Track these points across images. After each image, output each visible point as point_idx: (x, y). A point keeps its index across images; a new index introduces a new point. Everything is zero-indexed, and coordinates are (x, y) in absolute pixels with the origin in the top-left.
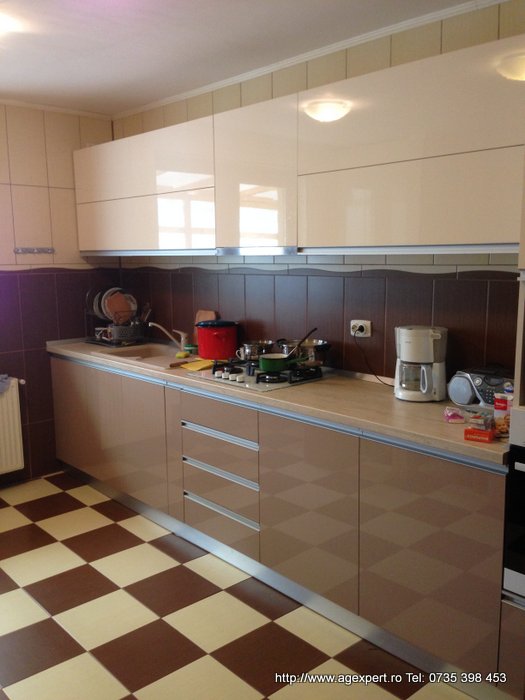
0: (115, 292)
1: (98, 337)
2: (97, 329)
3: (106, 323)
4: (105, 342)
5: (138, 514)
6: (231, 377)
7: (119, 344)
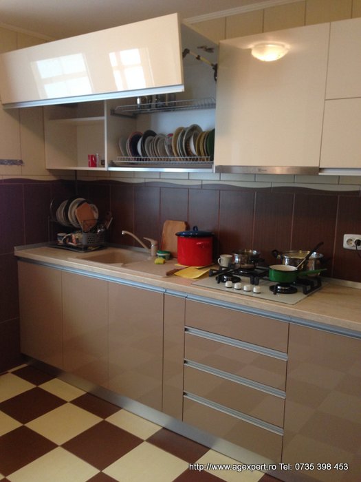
0: (83, 202)
1: (61, 242)
2: (59, 234)
3: (71, 229)
4: (70, 246)
5: (121, 408)
6: (236, 286)
7: (86, 249)
